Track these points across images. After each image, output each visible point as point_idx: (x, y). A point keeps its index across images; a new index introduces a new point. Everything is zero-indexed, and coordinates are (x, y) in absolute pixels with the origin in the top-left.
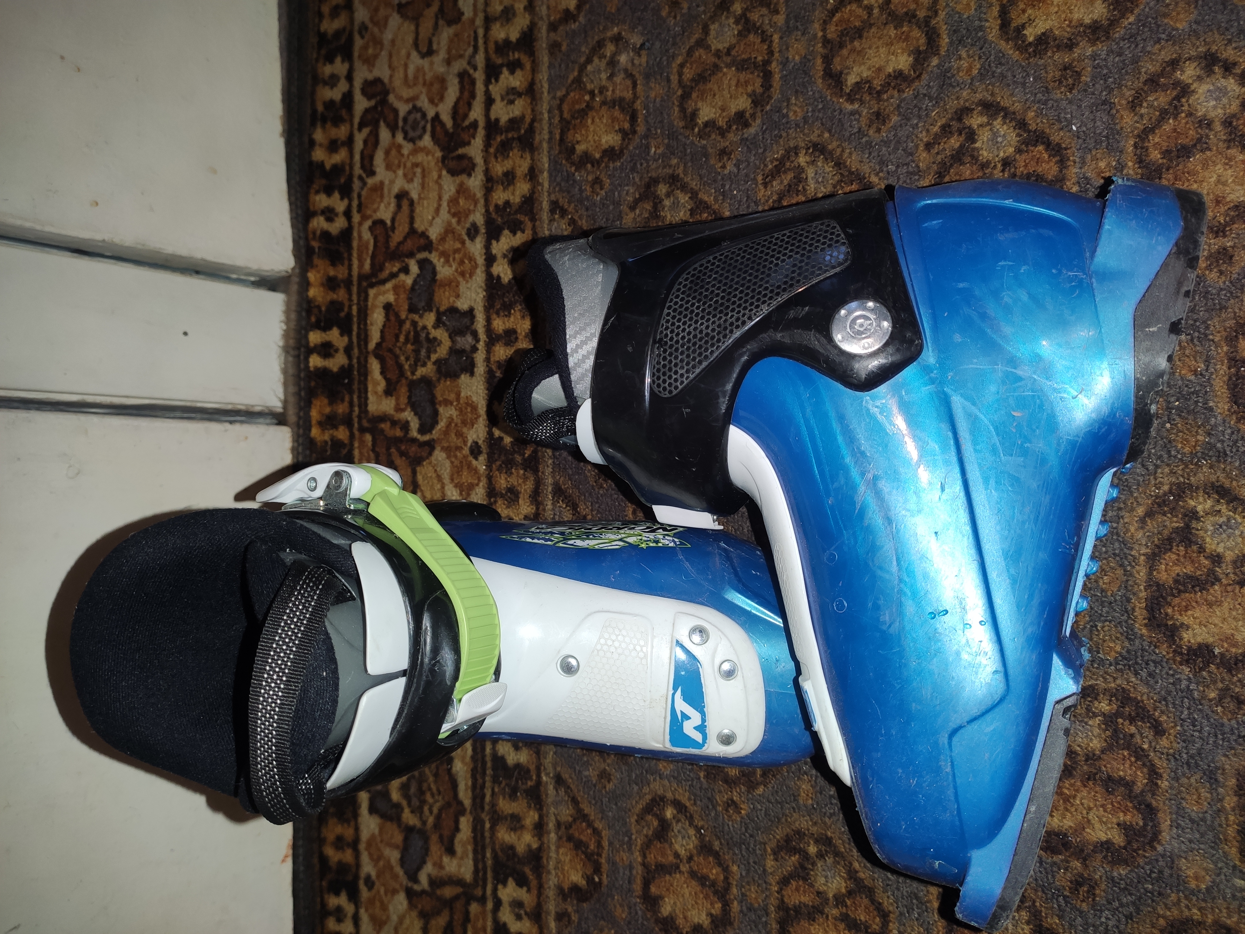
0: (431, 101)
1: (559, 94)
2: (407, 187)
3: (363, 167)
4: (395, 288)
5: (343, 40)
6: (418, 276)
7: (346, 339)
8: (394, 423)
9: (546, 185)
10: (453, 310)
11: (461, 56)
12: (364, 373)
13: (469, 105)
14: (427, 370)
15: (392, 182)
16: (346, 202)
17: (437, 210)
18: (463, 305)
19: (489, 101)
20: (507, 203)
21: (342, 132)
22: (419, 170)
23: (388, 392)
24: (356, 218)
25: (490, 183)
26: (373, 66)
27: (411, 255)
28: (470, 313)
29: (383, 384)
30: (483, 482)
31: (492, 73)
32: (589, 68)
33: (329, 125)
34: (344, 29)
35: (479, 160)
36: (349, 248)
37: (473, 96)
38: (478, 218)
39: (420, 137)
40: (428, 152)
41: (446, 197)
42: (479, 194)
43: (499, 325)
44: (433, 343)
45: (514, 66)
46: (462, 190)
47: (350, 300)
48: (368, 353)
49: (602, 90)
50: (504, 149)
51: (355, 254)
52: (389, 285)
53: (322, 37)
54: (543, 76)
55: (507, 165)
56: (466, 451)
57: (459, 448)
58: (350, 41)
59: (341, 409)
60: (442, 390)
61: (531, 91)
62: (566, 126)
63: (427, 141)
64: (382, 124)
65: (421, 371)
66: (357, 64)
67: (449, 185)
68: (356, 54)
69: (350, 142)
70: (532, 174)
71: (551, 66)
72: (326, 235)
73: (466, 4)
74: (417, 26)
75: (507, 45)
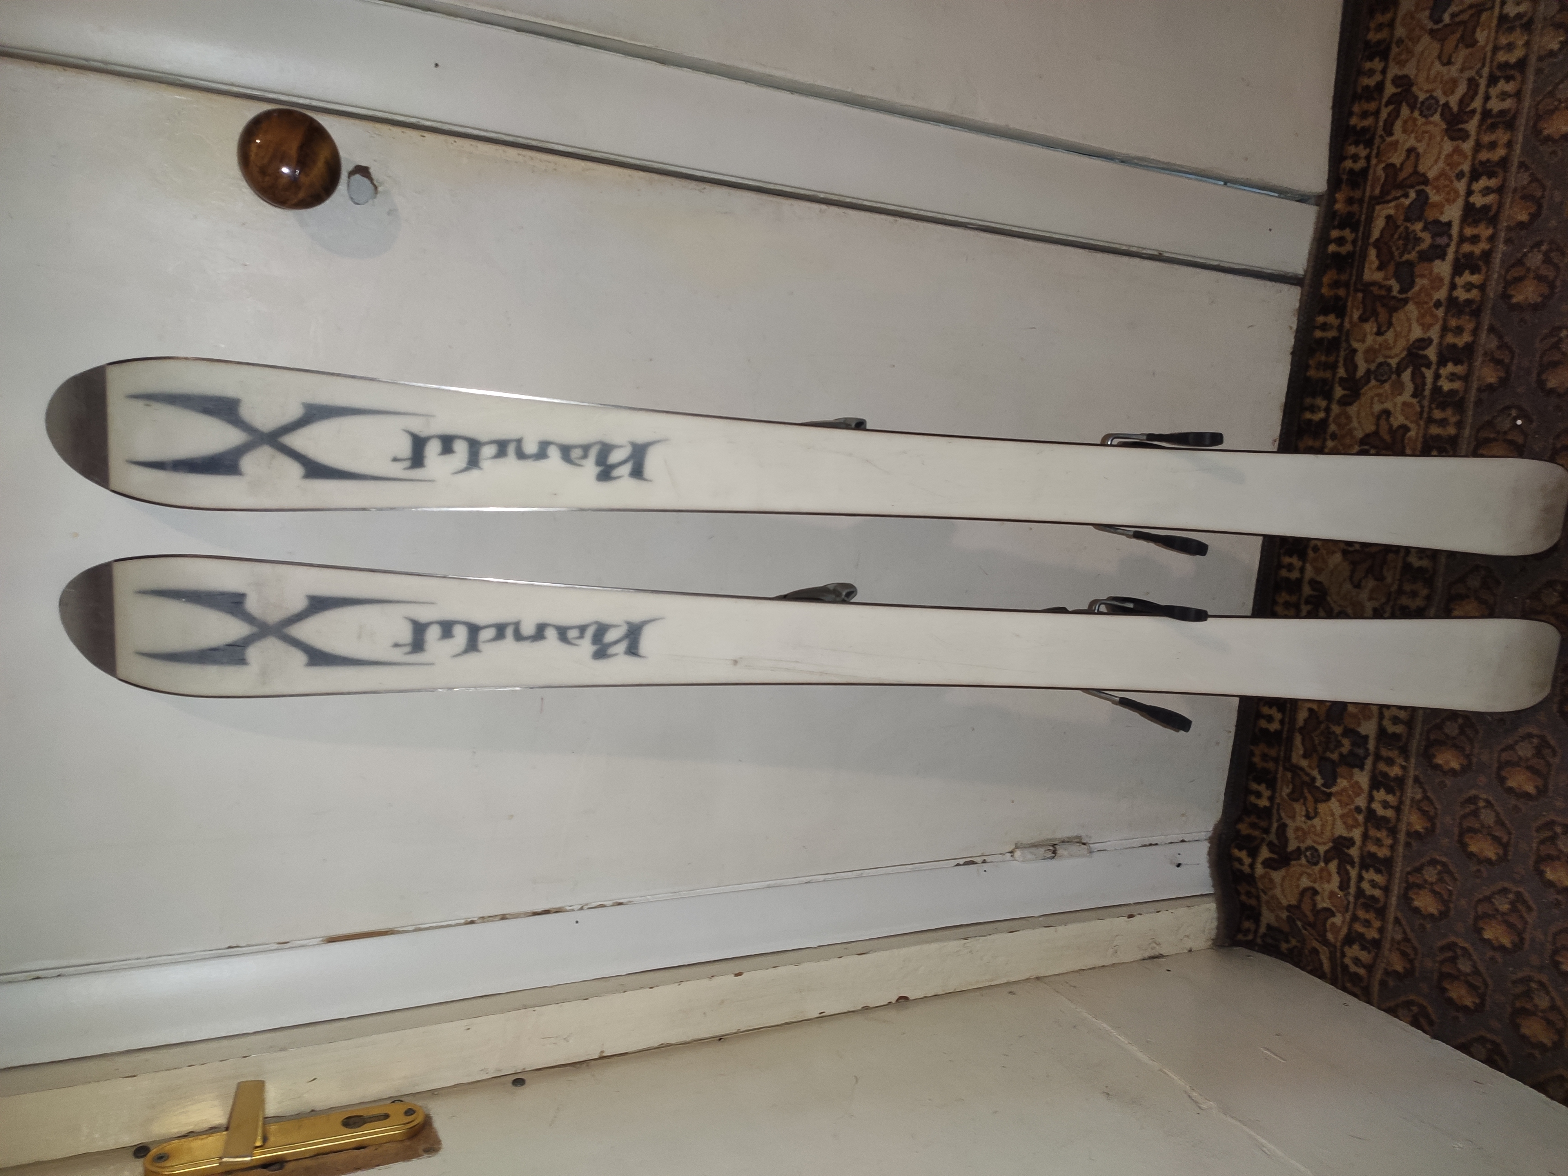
0: (1445, 93)
1: (1538, 99)
2: (1418, 145)
3: (1384, 130)
4: (1397, 207)
5: (1383, 47)
6: (1415, 199)
7: (1353, 235)
8: (1381, 287)
9: (1518, 151)
10: (1437, 222)
11: (1471, 68)
12: (1364, 256)
13: (1472, 99)
14: (1413, 256)
15: (1405, 141)
16: (1368, 150)
17: (1436, 161)
18: (1444, 219)
19: (1487, 98)
20: (1488, 161)
21: (1373, 106)
22: (1427, 135)
23: (1380, 268)
24: (1374, 161)
25: (1478, 147)
26: (1404, 66)
27: (1412, 187)
28: (1449, 224)
29: (1376, 263)
30: (1440, 322)
31: (1493, 80)
32: (1561, 86)
33: (1363, 101)
34: (1385, 40)
35: (1473, 133)
36: (1365, 179)
37: (1476, 93)
38: (1466, 167)
39: (1432, 115)
40: (1436, 125)
41: (1444, 153)
42: (1469, 154)
43: (1469, 231)
44: (1418, 240)
45: (1508, 79)
46: (1457, 150)
47: (1361, 211)
48: (1369, 244)
50: (1493, 127)
51: (1369, 183)
52: (1393, 204)
53: (1367, 44)
54: (1529, 86)
55: (1493, 137)
56: (1431, 304)
57: (1426, 303)
58: (1388, 49)
59: (1343, 277)
60: (1418, 270)
61: (1518, 95)
62: (1539, 118)
63: (1437, 118)
64: (1404, 104)
65: (1406, 257)
66: (1391, 64)
67: (1448, 146)
68: (1391, 57)
69: (1377, 113)
70: (1509, 145)
71: (1535, 82)
72: (1351, 171)
73: (1481, 36)
74: (1442, 46)
75: (1505, 66)
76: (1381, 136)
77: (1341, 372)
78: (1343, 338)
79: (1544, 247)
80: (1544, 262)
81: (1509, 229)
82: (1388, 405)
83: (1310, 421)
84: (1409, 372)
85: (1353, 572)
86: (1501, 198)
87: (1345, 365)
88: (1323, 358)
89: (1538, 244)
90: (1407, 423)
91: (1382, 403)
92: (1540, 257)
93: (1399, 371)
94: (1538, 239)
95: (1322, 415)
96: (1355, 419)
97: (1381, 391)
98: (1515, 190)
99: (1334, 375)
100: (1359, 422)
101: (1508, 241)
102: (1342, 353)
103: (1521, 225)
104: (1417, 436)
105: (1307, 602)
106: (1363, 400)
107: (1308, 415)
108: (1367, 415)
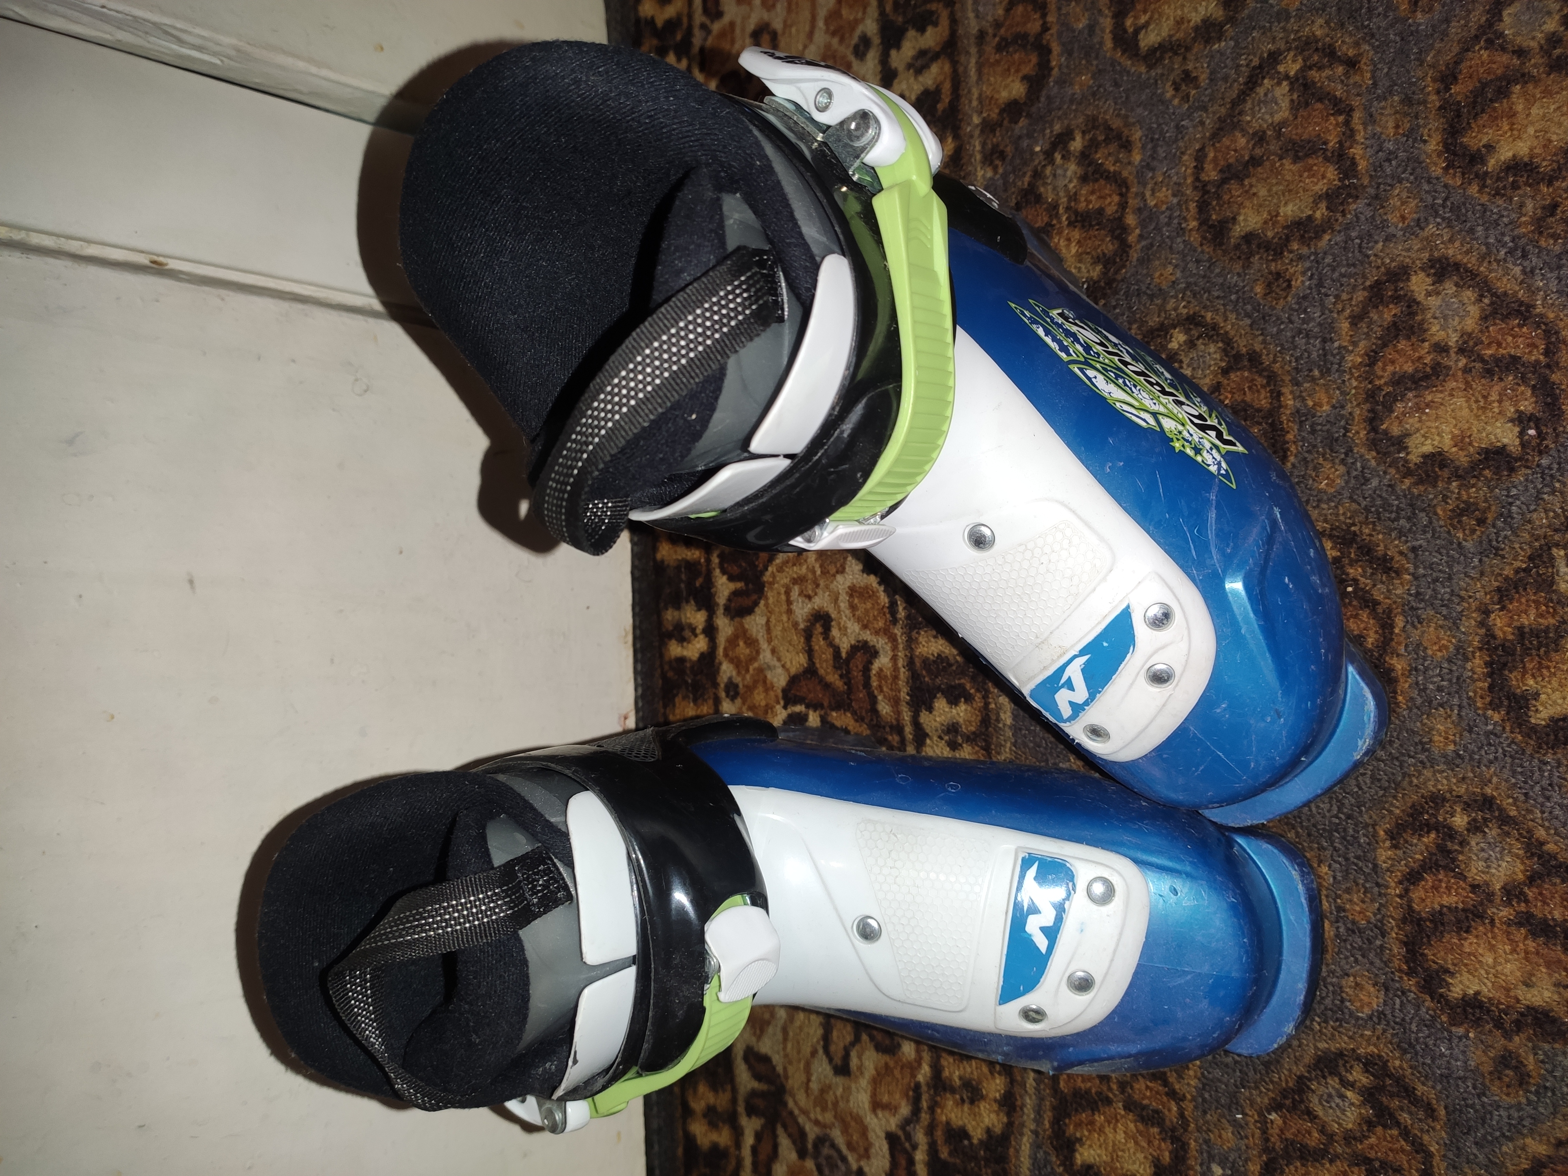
2: (766, 16)
38: (869, 26)
76: (703, 26)
79: (1077, 144)
80: (1084, 179)
81: (988, 127)
82: (821, 601)
83: (681, 660)
86: (954, 64)
89: (1062, 140)
90: (868, 636)
92: (1072, 168)
94: (1057, 128)
95: (700, 644)
96: (764, 645)
98: (981, 36)
100: (773, 651)
101: (992, 156)
103: (1013, 109)
104: (896, 669)
105: (751, 1111)
106: (771, 595)
107: (675, 650)
108: (784, 630)
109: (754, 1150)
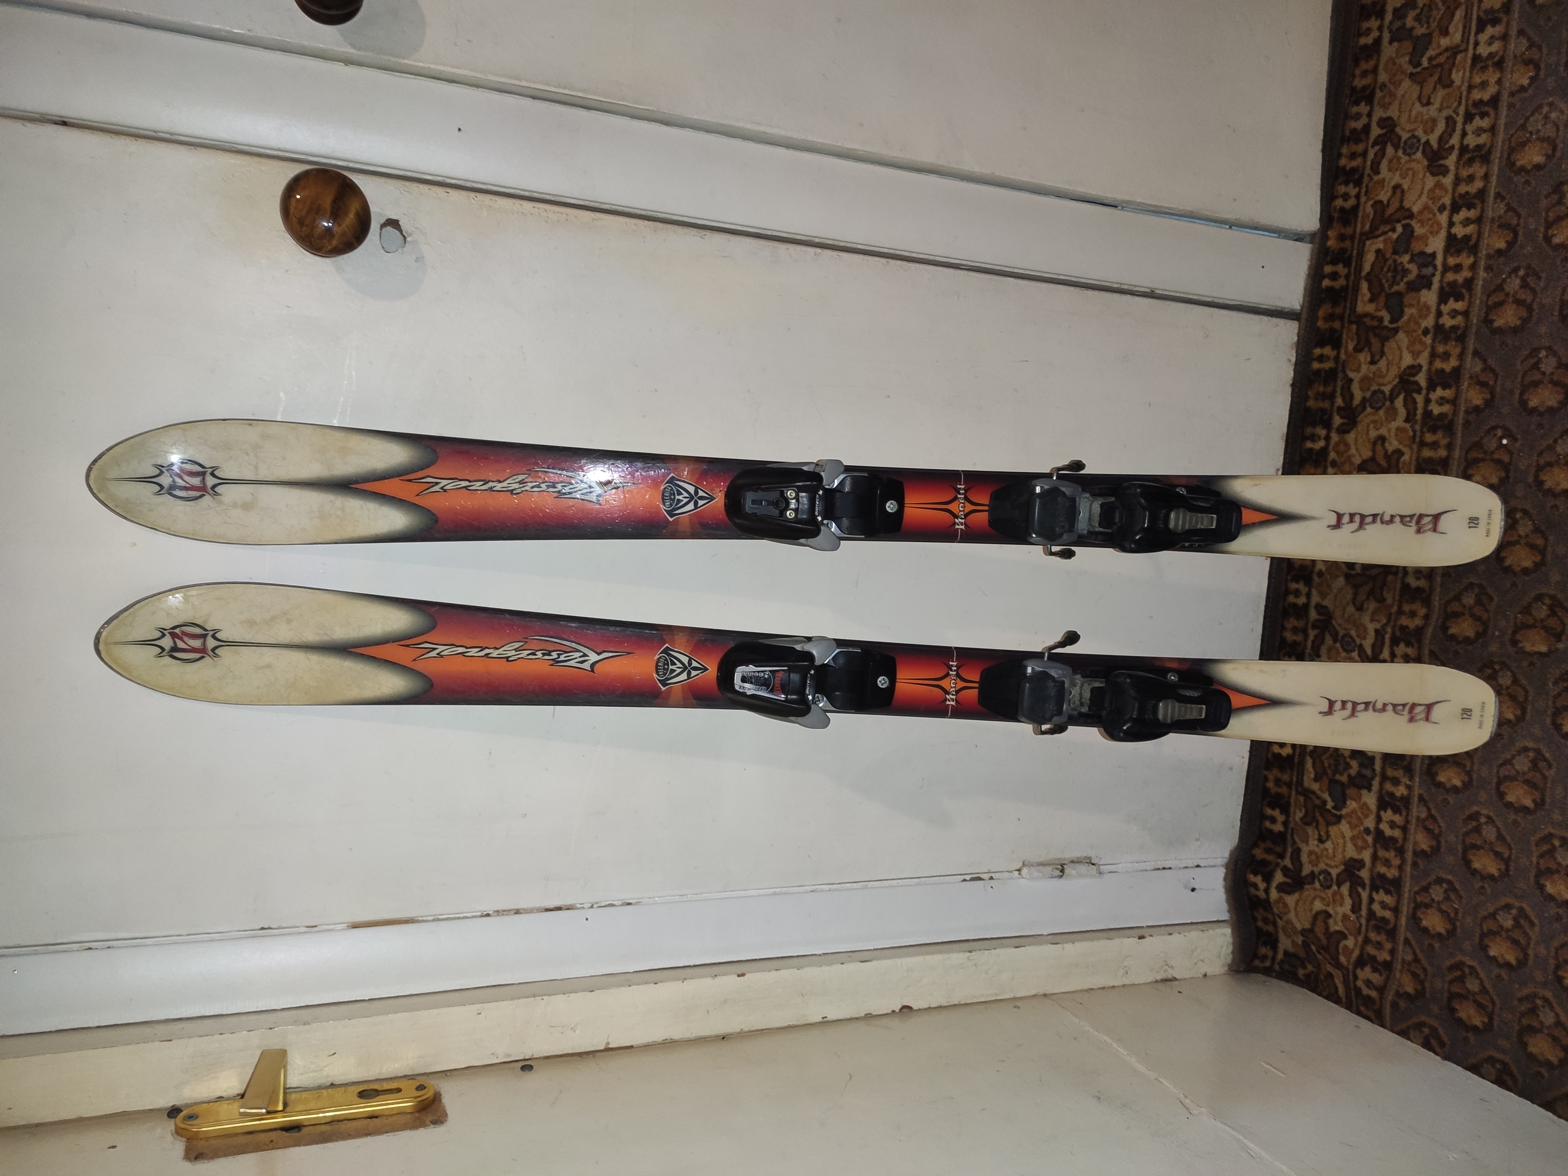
0: (1425, 132)
1: (1511, 132)
2: (1401, 181)
3: (1372, 168)
4: (1385, 241)
5: (1368, 92)
6: (1402, 233)
7: (1346, 270)
8: (1373, 317)
9: (1494, 184)
10: (1422, 254)
11: (1448, 107)
12: (1356, 289)
13: (1451, 136)
14: (1401, 287)
15: (1391, 179)
16: (1357, 189)
17: (1420, 196)
18: (1429, 250)
19: (1464, 134)
20: (1467, 193)
21: (1360, 148)
22: (1410, 172)
23: (1371, 300)
24: (1363, 199)
25: (1457, 181)
26: (1388, 109)
27: (1399, 221)
28: (1434, 255)
29: (1368, 295)
30: (1429, 350)
31: (1469, 117)
32: (1532, 119)
33: (1351, 143)
34: (1369, 85)
35: (1452, 168)
36: (1356, 217)
37: (1454, 130)
38: (1447, 200)
39: (1414, 153)
40: (1418, 162)
41: (1427, 188)
42: (1450, 188)
43: (1452, 261)
44: (1406, 272)
45: (1483, 115)
46: (1438, 185)
47: (1353, 246)
48: (1361, 277)
49: (1538, 131)
50: (1470, 162)
51: (1359, 220)
52: (1381, 239)
53: (1353, 89)
54: (1502, 121)
55: (1471, 171)
56: (1420, 332)
57: (1414, 331)
58: (1373, 93)
59: (1338, 310)
60: (1407, 300)
61: (1493, 130)
62: (1512, 150)
63: (1419, 155)
64: (1389, 144)
65: (1395, 288)
66: (1376, 108)
67: (1430, 182)
68: (1376, 101)
69: (1365, 154)
70: (1486, 177)
71: (1507, 116)
72: (1342, 209)
73: (1457, 77)
74: (1422, 87)
75: (1480, 103)
76: (1369, 175)
77: (1339, 401)
78: (1340, 369)
79: (1521, 273)
80: (1522, 287)
81: (1489, 257)
82: (1383, 431)
83: (1311, 449)
84: (1401, 399)
85: (1355, 595)
86: (1480, 228)
87: (1342, 394)
88: (1321, 389)
89: (1516, 270)
90: (1401, 447)
91: (1377, 429)
92: (1518, 281)
93: (1392, 399)
94: (1515, 264)
95: (1322, 443)
96: (1353, 447)
97: (1377, 418)
98: (1493, 219)
99: (1333, 403)
100: (1357, 449)
101: (1488, 268)
102: (1339, 384)
103: (1499, 252)
104: (1411, 460)
105: (1314, 627)
106: (1360, 427)
107: (1309, 444)
108: (1364, 441)
109: (1313, 642)
